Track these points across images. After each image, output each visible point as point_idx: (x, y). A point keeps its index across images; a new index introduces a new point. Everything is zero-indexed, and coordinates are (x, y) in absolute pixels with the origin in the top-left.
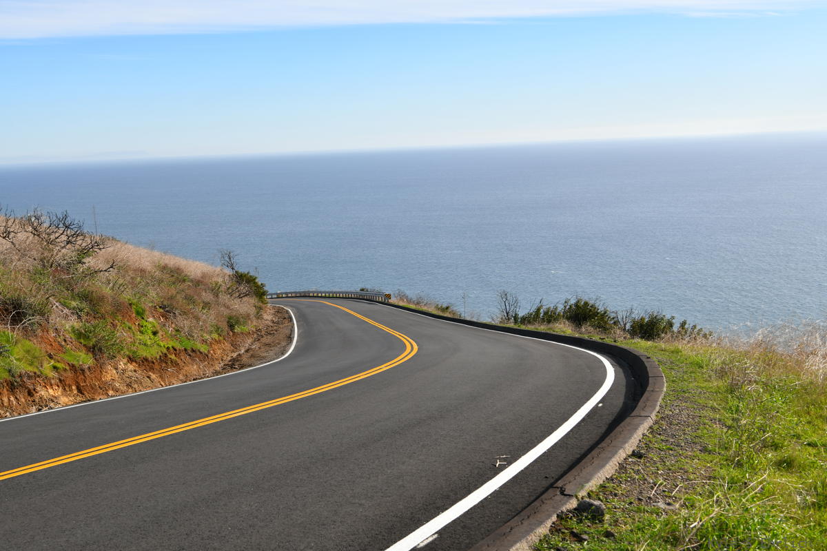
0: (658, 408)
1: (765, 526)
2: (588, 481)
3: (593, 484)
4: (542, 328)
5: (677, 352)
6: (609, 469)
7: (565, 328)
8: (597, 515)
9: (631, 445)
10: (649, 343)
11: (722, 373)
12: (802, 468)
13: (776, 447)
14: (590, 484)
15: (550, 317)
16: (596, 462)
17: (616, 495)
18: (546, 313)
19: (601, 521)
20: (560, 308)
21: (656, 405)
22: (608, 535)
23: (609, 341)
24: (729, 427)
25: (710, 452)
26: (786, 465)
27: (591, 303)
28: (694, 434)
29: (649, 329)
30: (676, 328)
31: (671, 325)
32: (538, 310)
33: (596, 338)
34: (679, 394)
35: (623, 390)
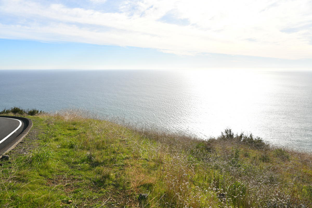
0: (29, 131)
2: (6, 151)
3: (8, 151)
4: (5, 115)
5: (38, 118)
6: (13, 147)
7: (12, 114)
8: (7, 158)
9: (20, 140)
10: (32, 116)
11: (46, 122)
13: (55, 136)
15: (8, 112)
16: (9, 146)
17: (13, 153)
18: (7, 111)
19: (8, 160)
20: (10, 109)
22: (9, 163)
23: (23, 117)
24: (45, 133)
25: (40, 140)
26: (57, 140)
27: (18, 108)
28: (37, 136)
29: (33, 113)
30: (39, 112)
32: (4, 111)
33: (19, 116)
34: (35, 127)
35: (23, 128)
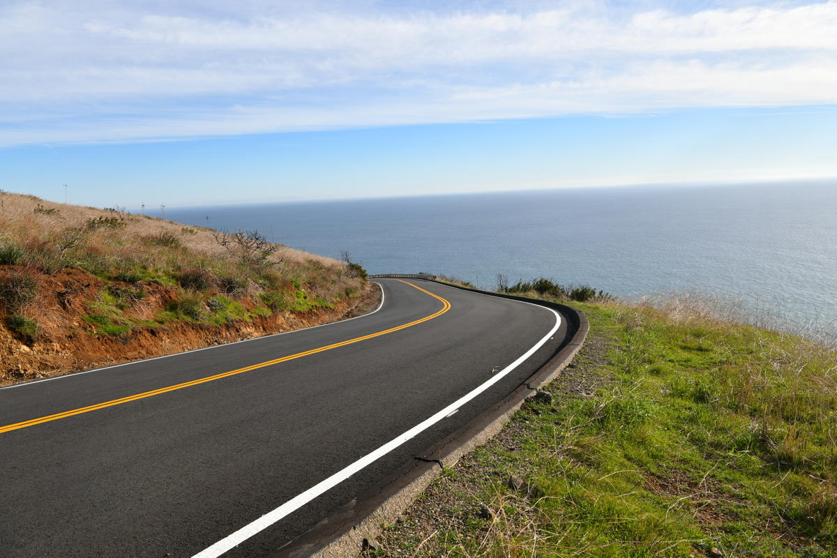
0: (584, 340)
1: (642, 407)
2: (543, 381)
3: (546, 383)
4: (521, 295)
5: (597, 308)
6: (555, 374)
7: (534, 295)
8: (547, 400)
9: (569, 360)
10: (582, 303)
11: (622, 320)
12: (665, 374)
13: (650, 362)
14: (545, 382)
15: (526, 288)
16: (548, 370)
17: (558, 389)
18: (523, 286)
19: (550, 403)
20: (532, 283)
21: (583, 339)
22: (553, 411)
23: (558, 302)
24: (624, 351)
25: (613, 365)
26: (656, 372)
27: (549, 281)
28: (604, 355)
29: (581, 295)
30: (597, 295)
31: (594, 293)
32: (519, 284)
33: (551, 300)
34: (596, 332)
35: (566, 330)
